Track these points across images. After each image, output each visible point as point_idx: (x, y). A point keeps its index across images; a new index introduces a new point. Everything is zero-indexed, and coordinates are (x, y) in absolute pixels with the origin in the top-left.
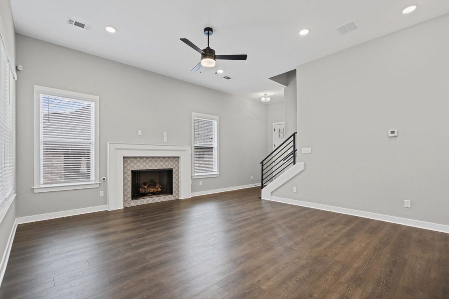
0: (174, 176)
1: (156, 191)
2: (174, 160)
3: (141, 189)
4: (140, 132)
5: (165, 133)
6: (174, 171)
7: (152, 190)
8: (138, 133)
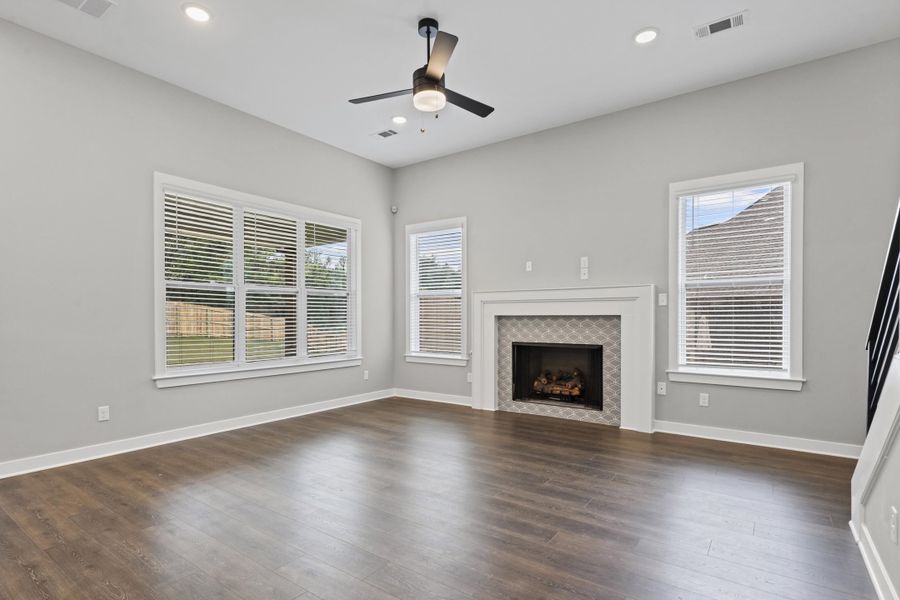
0: (606, 363)
1: (567, 393)
2: (608, 325)
3: (536, 383)
4: (529, 266)
5: (584, 261)
6: (606, 352)
7: (557, 390)
8: (525, 268)
